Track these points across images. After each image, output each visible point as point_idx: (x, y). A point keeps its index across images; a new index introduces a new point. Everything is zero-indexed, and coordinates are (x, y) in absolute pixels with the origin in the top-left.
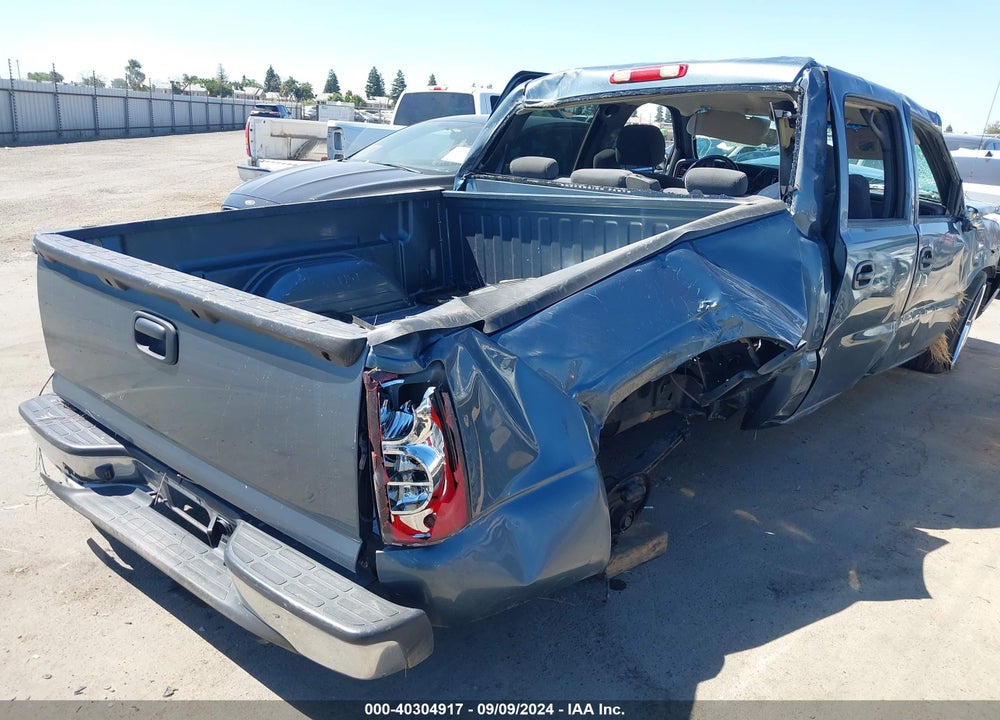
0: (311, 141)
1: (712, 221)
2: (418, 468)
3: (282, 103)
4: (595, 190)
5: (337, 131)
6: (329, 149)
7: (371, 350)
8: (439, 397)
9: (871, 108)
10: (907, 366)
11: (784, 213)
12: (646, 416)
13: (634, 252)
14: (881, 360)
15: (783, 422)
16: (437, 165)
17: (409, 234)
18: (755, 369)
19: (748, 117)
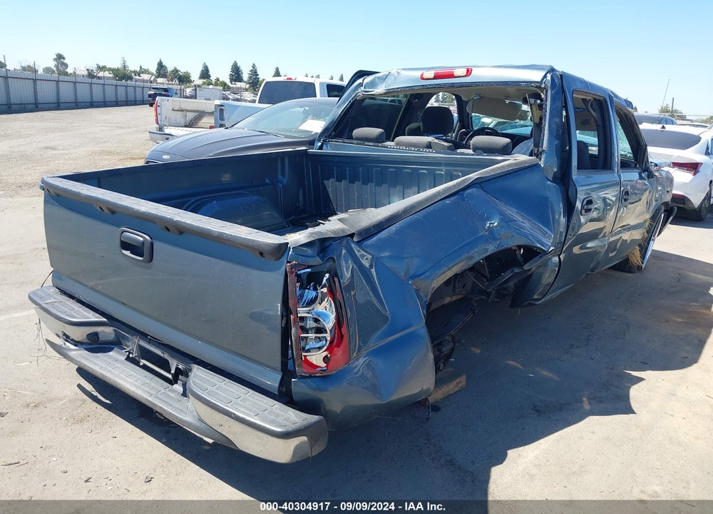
0: (201, 115)
1: (491, 170)
2: (319, 326)
3: (171, 86)
4: (411, 150)
5: (222, 108)
6: (216, 120)
7: (291, 250)
8: (331, 281)
9: (589, 98)
10: (613, 268)
11: (537, 165)
12: (448, 300)
13: (445, 190)
14: (599, 263)
15: (537, 303)
16: (295, 132)
17: (284, 178)
18: (521, 266)
19: (507, 102)
